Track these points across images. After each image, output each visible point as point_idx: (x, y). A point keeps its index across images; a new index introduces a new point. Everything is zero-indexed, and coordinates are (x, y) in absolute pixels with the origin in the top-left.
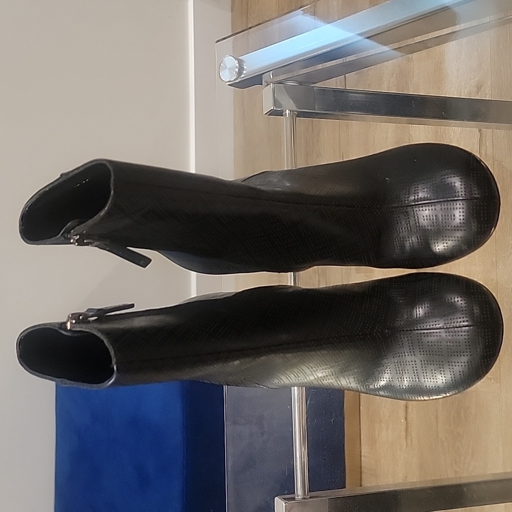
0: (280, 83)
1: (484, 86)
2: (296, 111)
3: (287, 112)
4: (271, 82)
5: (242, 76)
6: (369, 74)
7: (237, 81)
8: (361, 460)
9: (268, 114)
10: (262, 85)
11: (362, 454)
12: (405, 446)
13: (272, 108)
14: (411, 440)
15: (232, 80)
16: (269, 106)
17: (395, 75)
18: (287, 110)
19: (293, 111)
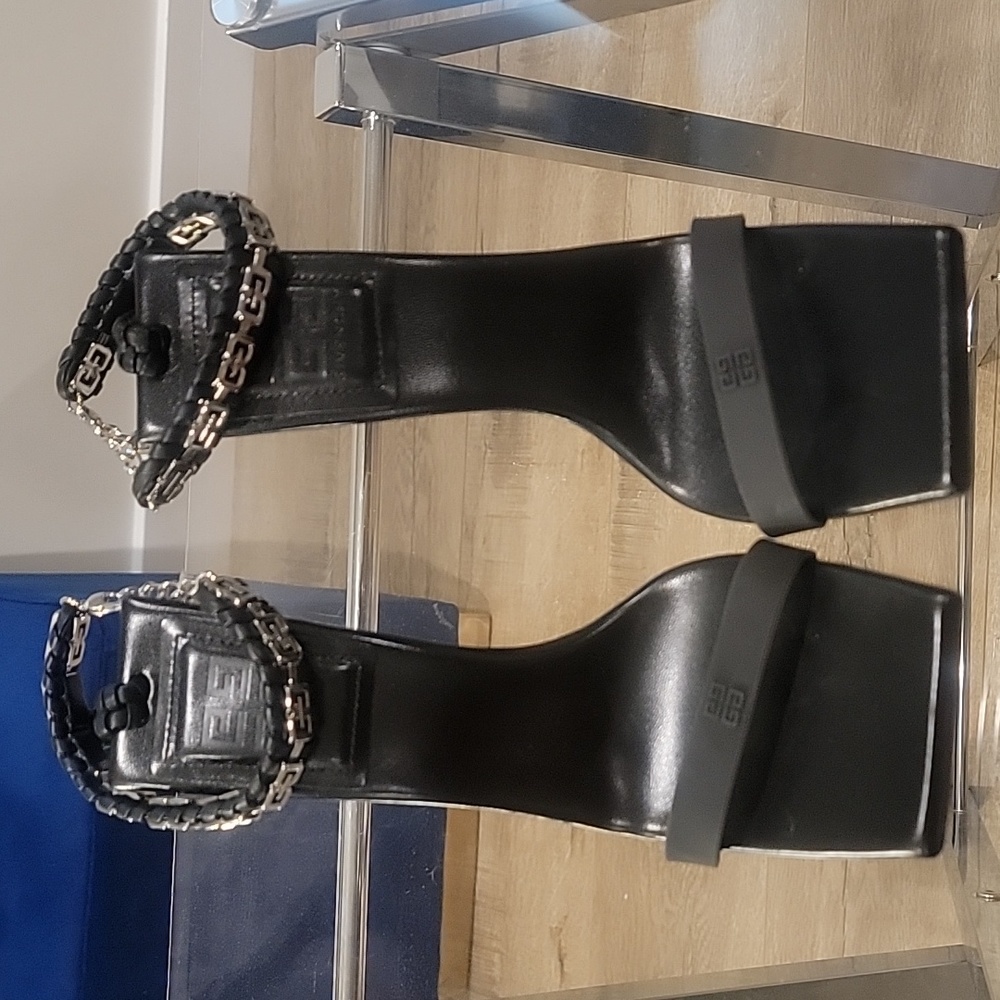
0: (358, 43)
1: (788, 113)
2: (392, 118)
3: (373, 117)
4: (337, 41)
5: (267, 16)
6: (548, 63)
7: (253, 28)
8: (475, 878)
9: (326, 118)
10: (315, 44)
11: (479, 865)
12: (568, 856)
13: (337, 104)
14: (583, 842)
15: (242, 23)
16: (327, 98)
17: (604, 71)
18: (373, 113)
19: (386, 116)
